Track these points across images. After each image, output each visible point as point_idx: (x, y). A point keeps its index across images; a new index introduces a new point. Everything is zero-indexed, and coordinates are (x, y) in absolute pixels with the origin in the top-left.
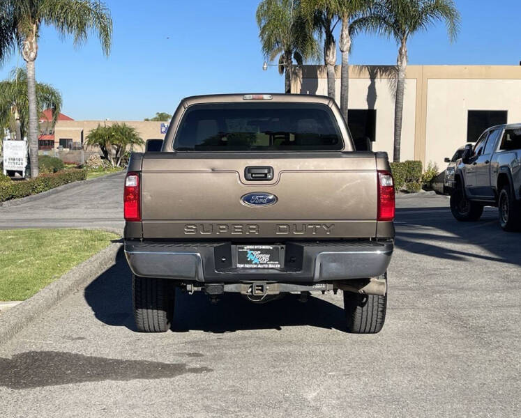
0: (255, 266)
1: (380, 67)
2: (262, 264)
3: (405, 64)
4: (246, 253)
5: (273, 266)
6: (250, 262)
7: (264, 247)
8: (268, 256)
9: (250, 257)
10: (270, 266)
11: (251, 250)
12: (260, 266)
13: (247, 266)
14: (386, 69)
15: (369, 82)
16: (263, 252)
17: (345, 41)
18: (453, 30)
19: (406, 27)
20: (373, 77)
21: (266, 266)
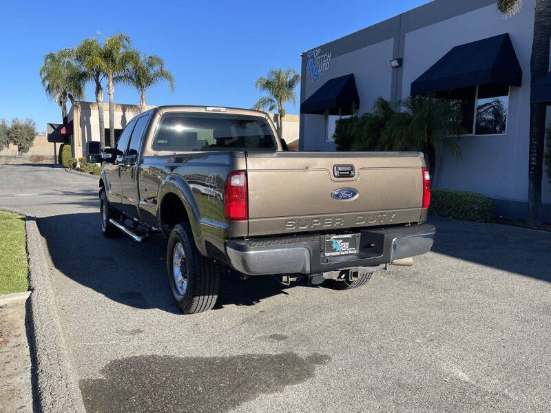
0: (338, 253)
1: (128, 106)
2: (344, 251)
3: (144, 104)
4: (332, 242)
5: (352, 252)
6: (335, 250)
7: (345, 236)
8: (348, 243)
9: (334, 246)
10: (350, 252)
11: (335, 239)
12: (342, 253)
13: (333, 254)
14: (131, 107)
15: (122, 114)
16: (345, 240)
17: (111, 89)
18: (172, 87)
19: (144, 84)
20: (124, 111)
21: (346, 252)
